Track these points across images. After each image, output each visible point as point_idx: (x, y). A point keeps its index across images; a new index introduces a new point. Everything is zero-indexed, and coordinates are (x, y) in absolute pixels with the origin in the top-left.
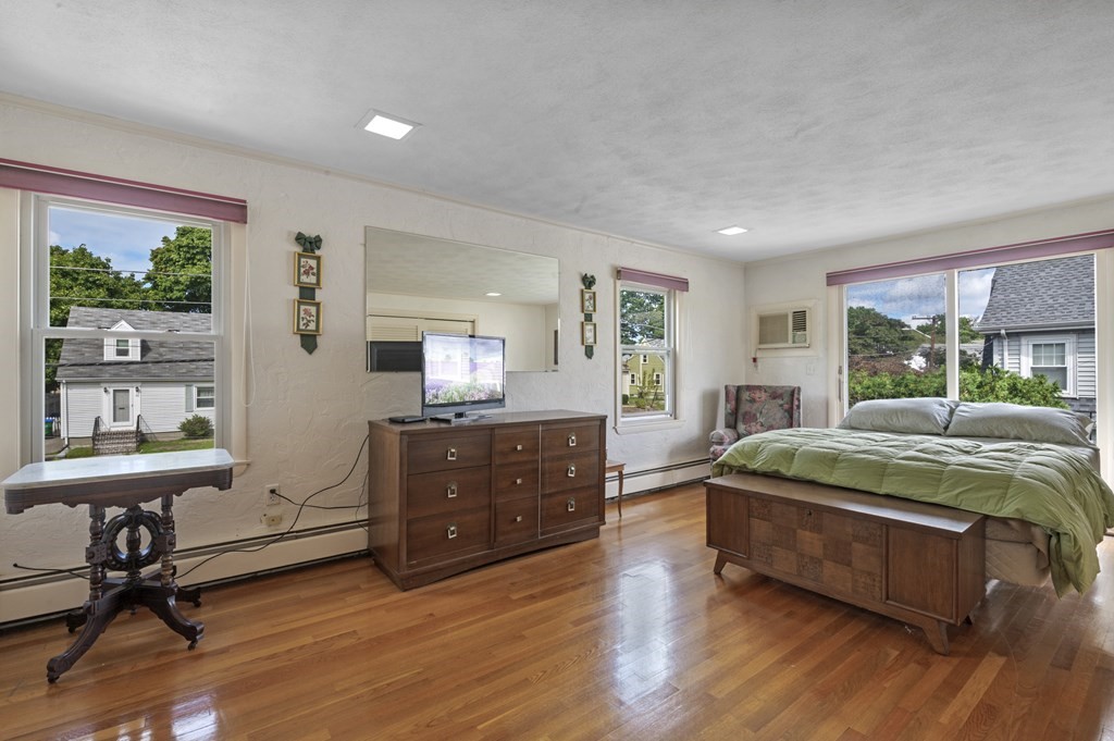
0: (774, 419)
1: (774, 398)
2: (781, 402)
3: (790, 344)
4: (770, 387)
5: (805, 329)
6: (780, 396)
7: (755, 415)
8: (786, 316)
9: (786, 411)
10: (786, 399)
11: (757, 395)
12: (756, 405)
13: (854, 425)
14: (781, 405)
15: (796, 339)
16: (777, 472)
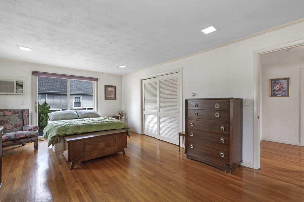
0: (17, 122)
1: (15, 114)
2: (19, 115)
3: (15, 93)
4: (11, 110)
5: (22, 88)
6: (18, 113)
7: (7, 121)
8: (13, 82)
9: (21, 118)
10: (20, 113)
11: (6, 113)
12: (6, 117)
13: (56, 119)
14: (19, 116)
15: (18, 91)
16: (77, 133)
